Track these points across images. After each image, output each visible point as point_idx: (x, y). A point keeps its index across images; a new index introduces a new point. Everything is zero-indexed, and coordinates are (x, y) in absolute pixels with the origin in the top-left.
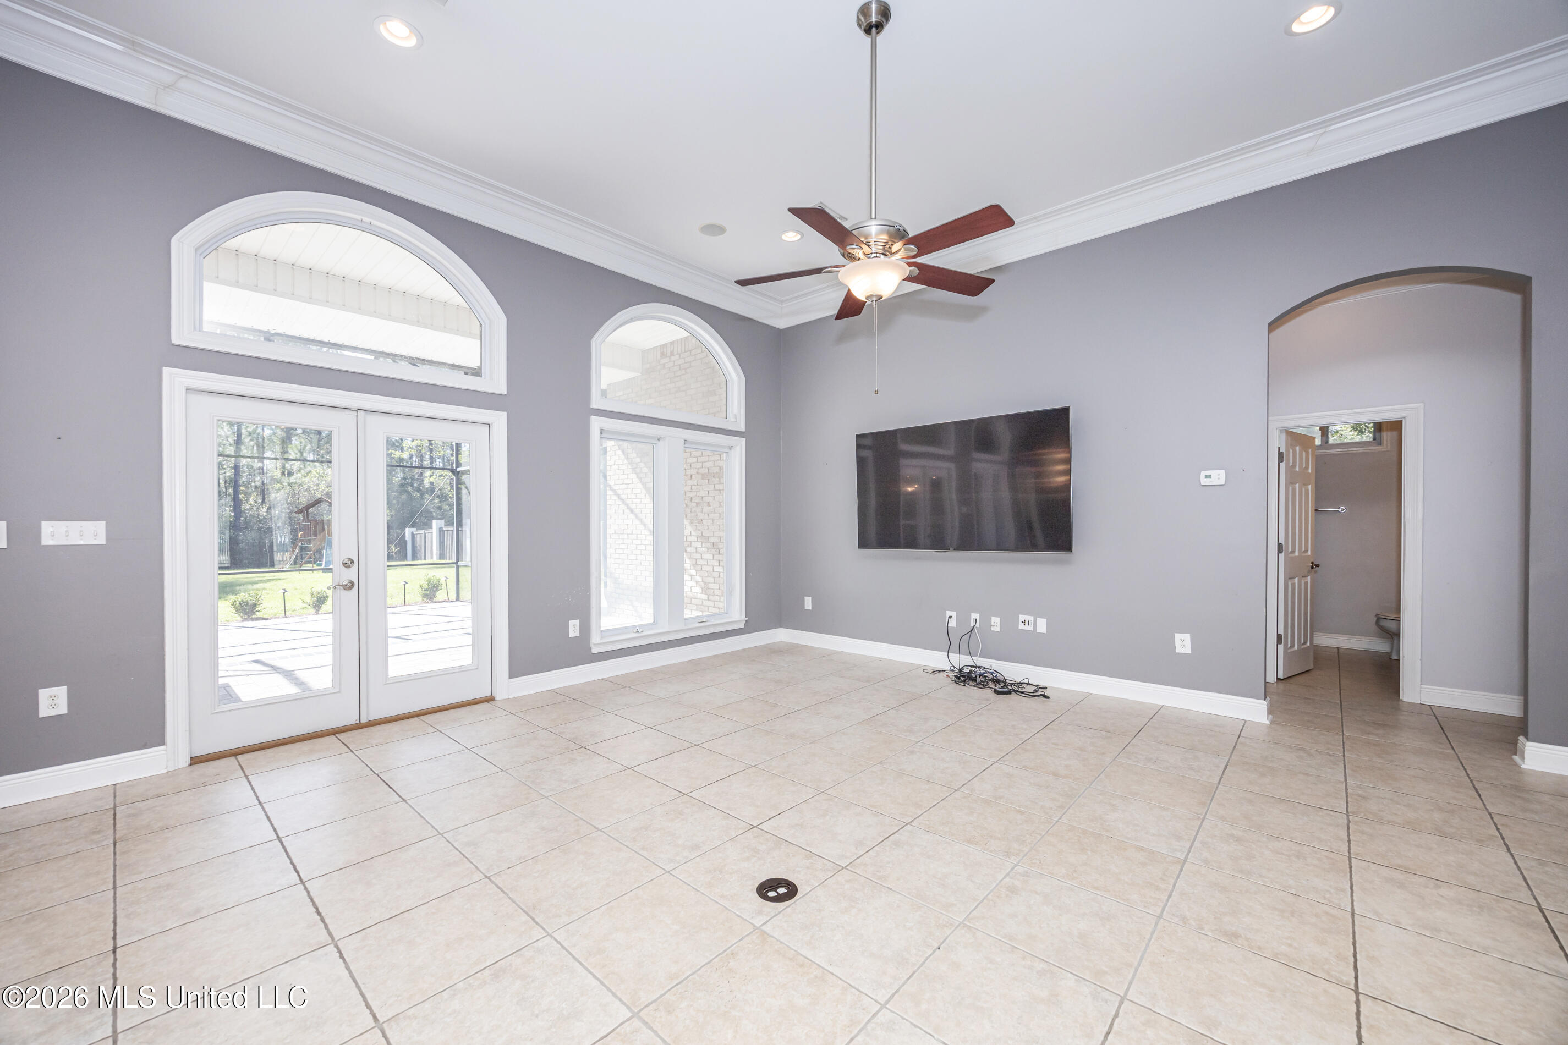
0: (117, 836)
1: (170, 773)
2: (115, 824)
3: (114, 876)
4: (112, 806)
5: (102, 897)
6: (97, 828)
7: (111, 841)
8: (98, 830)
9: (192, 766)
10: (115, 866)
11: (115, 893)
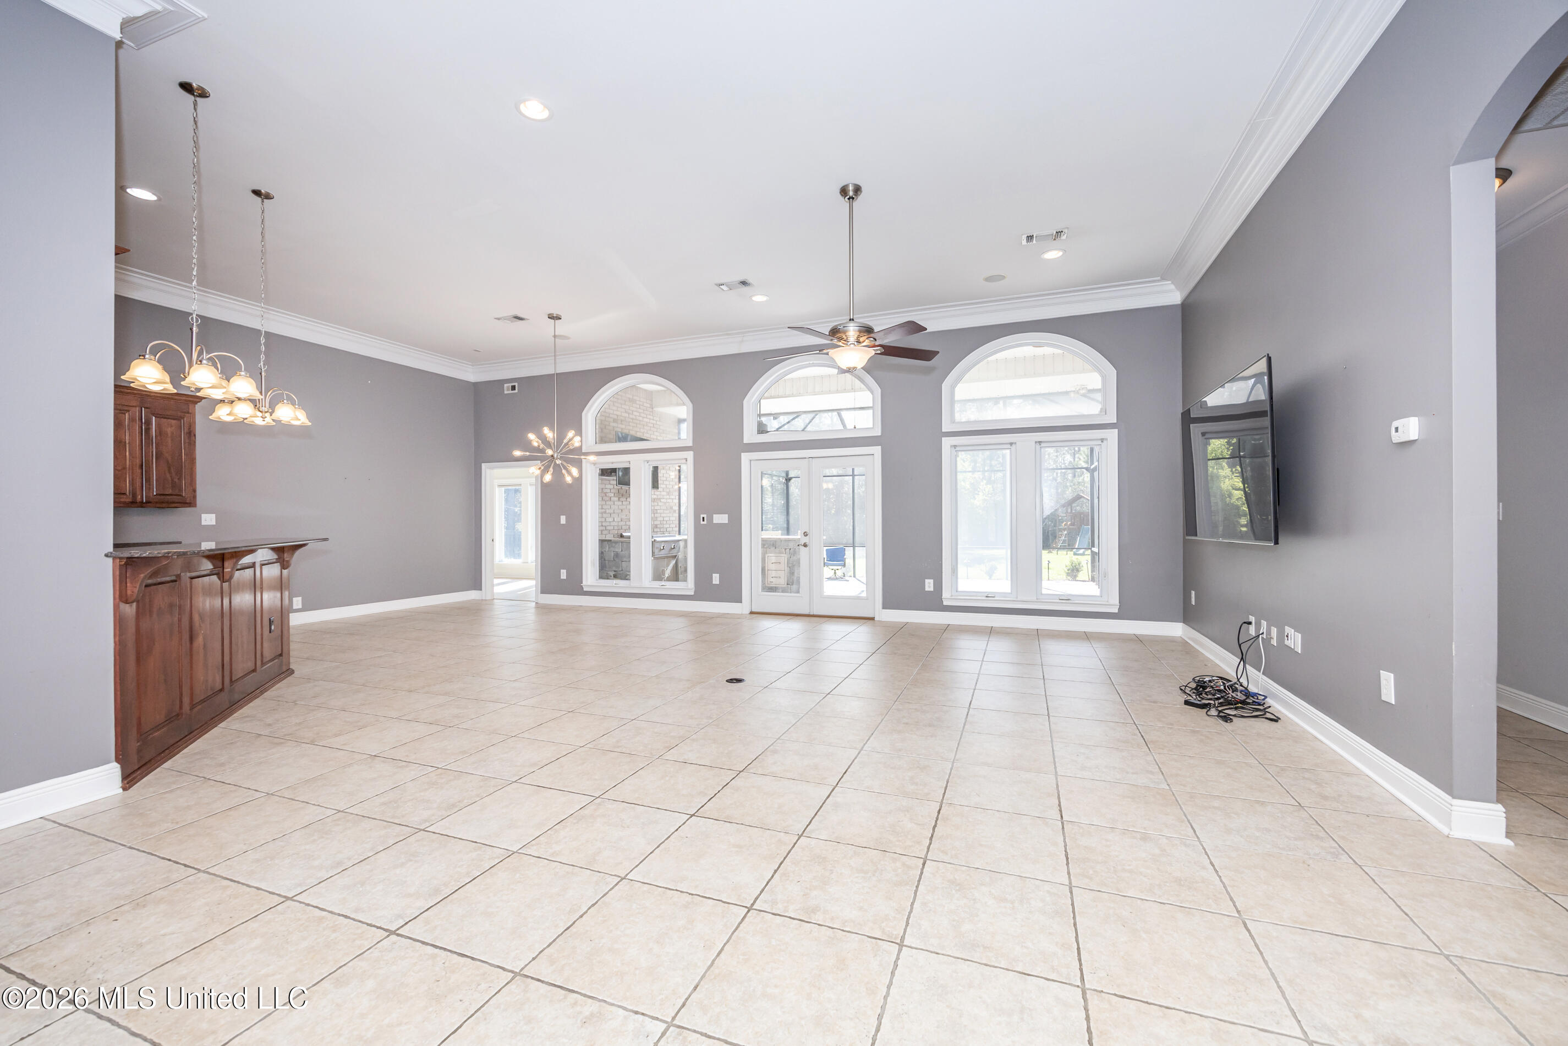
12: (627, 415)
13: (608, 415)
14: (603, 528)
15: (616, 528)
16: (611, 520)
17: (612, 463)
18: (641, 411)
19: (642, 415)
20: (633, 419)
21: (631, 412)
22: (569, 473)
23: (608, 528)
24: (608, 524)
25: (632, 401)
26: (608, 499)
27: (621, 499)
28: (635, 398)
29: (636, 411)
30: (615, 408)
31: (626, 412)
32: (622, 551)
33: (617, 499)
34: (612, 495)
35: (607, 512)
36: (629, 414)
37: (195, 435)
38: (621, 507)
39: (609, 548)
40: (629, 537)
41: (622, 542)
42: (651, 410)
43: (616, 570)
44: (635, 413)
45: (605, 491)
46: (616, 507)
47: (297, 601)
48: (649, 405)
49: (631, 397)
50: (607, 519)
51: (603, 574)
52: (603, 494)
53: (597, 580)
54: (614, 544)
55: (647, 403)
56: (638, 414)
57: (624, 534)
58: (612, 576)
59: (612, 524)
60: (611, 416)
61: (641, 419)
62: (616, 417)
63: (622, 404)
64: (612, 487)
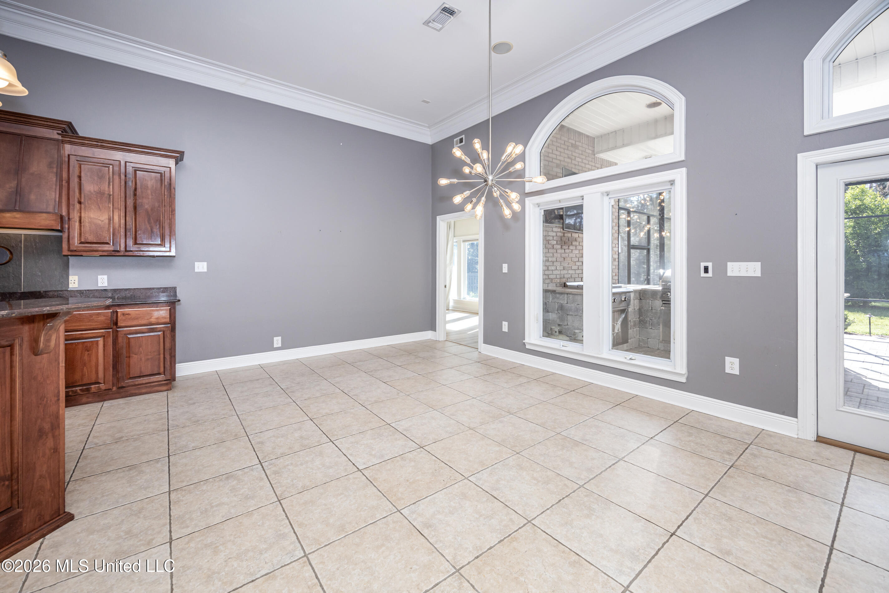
0: (736, 463)
1: (799, 440)
2: (742, 455)
3: (713, 487)
4: (750, 442)
5: (697, 495)
6: (731, 451)
7: (730, 465)
8: (731, 453)
9: (816, 442)
10: (719, 481)
11: (703, 499)
12: (569, 161)
13: (551, 160)
14: (547, 278)
15: (558, 277)
16: (553, 268)
17: (560, 201)
18: (584, 157)
19: (585, 161)
20: (575, 165)
21: (574, 158)
22: (509, 205)
23: (551, 277)
24: (550, 272)
25: (575, 146)
26: (550, 246)
27: (564, 247)
28: (577, 143)
29: (578, 157)
30: (558, 153)
31: (569, 158)
32: (567, 303)
33: (559, 247)
34: (555, 242)
35: (550, 260)
36: (571, 159)
37: (175, 189)
38: (564, 255)
39: (553, 299)
40: (580, 288)
41: (567, 294)
42: (593, 156)
43: (561, 324)
44: (578, 159)
45: (548, 238)
46: (559, 255)
47: (277, 340)
48: (591, 152)
49: (574, 142)
50: (549, 267)
51: (548, 332)
52: (546, 241)
53: (541, 337)
54: (558, 295)
55: (589, 149)
56: (580, 160)
57: (568, 284)
58: (558, 332)
59: (555, 272)
60: (554, 161)
61: (583, 165)
62: (558, 162)
63: (564, 149)
64: (554, 234)
